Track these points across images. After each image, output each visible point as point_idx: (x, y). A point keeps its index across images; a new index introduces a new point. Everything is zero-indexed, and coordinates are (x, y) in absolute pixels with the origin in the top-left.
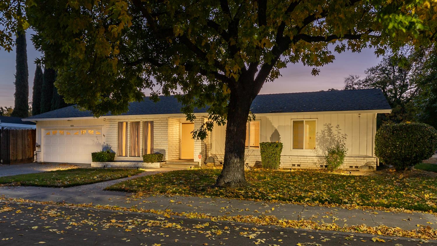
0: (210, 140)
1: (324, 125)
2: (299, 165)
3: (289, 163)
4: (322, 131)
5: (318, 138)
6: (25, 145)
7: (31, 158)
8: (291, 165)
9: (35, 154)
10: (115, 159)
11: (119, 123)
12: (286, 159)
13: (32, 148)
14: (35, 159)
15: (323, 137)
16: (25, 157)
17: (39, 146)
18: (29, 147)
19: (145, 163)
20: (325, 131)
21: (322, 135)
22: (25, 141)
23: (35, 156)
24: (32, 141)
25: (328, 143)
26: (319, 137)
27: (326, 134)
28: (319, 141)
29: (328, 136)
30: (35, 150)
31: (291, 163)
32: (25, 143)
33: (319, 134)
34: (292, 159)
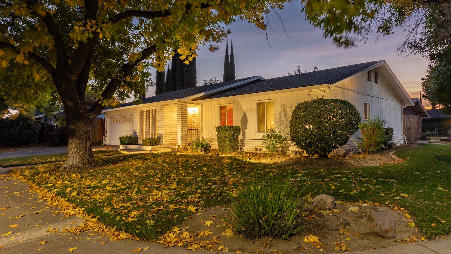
0: (200, 125)
1: (281, 106)
2: (261, 150)
3: (253, 147)
4: (279, 112)
5: (276, 121)
6: (95, 132)
7: (101, 142)
8: (255, 149)
9: (104, 138)
10: (139, 143)
11: (141, 111)
12: (251, 143)
13: (101, 134)
14: (104, 142)
15: (281, 118)
16: (95, 141)
17: (106, 132)
18: (99, 133)
19: (144, 146)
20: (282, 113)
21: (279, 117)
22: (95, 128)
23: (104, 140)
24: (101, 128)
25: (284, 125)
26: (277, 119)
27: (282, 115)
28: (277, 123)
29: (284, 118)
30: (104, 135)
31: (254, 147)
32: (95, 130)
33: (277, 116)
34: (256, 143)
